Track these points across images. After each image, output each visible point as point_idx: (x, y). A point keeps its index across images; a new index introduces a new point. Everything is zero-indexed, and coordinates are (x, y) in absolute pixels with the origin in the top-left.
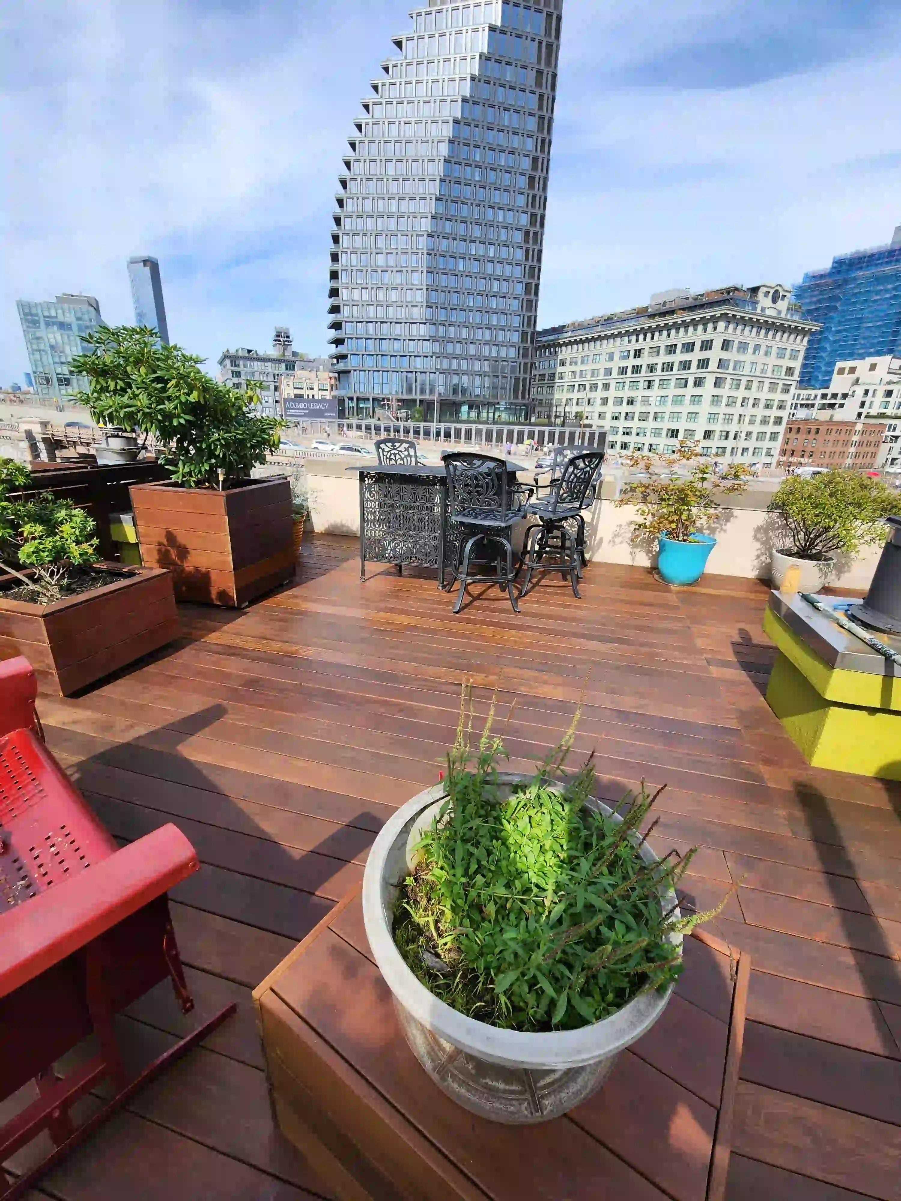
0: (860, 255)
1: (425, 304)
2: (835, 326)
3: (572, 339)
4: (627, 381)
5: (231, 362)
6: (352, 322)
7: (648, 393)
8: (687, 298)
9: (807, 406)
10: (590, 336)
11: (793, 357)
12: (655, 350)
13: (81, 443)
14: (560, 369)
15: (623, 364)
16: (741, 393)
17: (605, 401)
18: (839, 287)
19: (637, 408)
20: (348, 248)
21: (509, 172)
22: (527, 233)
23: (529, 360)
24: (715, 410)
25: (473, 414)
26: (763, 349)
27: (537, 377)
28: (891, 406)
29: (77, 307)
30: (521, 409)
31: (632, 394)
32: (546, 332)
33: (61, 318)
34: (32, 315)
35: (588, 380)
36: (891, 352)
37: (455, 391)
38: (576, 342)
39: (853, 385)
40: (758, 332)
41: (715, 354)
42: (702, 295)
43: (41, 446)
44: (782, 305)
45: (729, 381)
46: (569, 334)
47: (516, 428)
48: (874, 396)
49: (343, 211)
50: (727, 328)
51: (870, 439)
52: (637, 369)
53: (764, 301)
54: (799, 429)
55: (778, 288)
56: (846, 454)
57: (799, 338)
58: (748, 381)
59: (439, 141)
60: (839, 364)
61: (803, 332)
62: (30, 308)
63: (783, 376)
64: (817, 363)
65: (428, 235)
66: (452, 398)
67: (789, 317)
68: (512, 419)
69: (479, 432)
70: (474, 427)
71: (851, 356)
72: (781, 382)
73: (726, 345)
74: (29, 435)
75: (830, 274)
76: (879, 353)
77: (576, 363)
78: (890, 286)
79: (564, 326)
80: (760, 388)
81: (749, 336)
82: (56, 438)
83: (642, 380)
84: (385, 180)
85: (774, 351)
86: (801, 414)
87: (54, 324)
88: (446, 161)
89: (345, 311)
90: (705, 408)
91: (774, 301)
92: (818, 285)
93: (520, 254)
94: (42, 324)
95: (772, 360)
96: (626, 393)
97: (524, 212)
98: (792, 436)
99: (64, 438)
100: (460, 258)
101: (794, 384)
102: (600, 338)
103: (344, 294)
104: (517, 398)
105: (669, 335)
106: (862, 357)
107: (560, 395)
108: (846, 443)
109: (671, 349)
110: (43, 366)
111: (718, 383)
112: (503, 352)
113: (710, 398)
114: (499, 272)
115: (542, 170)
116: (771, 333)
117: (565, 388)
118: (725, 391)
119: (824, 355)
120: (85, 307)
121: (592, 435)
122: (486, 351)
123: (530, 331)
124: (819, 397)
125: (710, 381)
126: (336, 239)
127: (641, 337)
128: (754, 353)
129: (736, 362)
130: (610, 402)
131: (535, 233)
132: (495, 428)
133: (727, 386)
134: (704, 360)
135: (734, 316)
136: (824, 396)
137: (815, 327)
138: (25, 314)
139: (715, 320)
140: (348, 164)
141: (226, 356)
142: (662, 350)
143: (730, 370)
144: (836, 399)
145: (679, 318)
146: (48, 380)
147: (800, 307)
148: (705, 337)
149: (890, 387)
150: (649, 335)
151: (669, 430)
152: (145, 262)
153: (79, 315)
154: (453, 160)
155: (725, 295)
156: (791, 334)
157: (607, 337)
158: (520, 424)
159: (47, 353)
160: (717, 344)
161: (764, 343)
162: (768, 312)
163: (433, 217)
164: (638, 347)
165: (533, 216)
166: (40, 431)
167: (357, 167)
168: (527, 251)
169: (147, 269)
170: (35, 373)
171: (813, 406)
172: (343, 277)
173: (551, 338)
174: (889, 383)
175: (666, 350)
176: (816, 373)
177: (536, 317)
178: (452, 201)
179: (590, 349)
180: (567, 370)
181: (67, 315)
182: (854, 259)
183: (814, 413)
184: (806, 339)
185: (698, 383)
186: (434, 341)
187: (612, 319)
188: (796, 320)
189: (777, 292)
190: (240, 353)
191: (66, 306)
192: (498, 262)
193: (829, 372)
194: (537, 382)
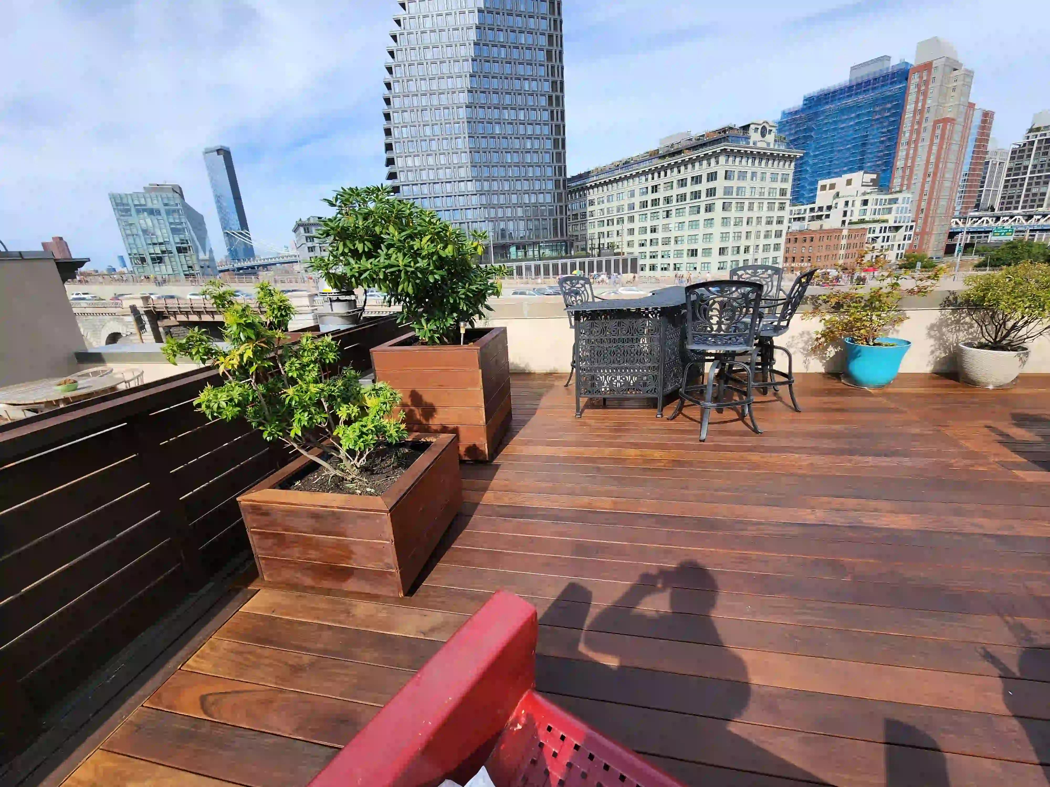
0: (826, 92)
1: (469, 164)
2: (813, 151)
3: (598, 182)
4: (648, 213)
5: (305, 229)
6: (408, 185)
7: (666, 221)
8: (690, 140)
9: (799, 219)
10: (612, 179)
11: (784, 180)
12: (669, 184)
13: (181, 312)
14: (590, 209)
15: (644, 198)
16: (746, 214)
17: (631, 231)
18: (810, 120)
19: (660, 235)
20: (399, 123)
21: (530, 49)
22: (550, 97)
23: (563, 204)
24: (725, 230)
25: (521, 254)
26: (759, 175)
27: (571, 217)
28: (868, 213)
29: (164, 195)
30: (561, 246)
31: (655, 223)
32: (574, 179)
33: (150, 205)
34: (123, 205)
35: (615, 215)
36: (860, 168)
37: (503, 236)
38: (601, 185)
39: (834, 198)
40: (753, 163)
41: (720, 184)
42: (703, 136)
43: (145, 318)
44: (770, 138)
45: (734, 205)
46: (595, 178)
47: (560, 262)
48: (853, 205)
49: (391, 93)
50: (727, 161)
51: (855, 242)
52: (655, 202)
53: (755, 136)
54: (796, 239)
55: (765, 124)
56: (838, 257)
57: (787, 164)
58: (750, 203)
59: (468, 28)
60: (821, 183)
61: (790, 159)
62: (121, 199)
63: (778, 197)
64: (802, 183)
65: (467, 107)
66: (501, 241)
67: (776, 147)
68: (555, 254)
69: (528, 268)
70: (523, 264)
71: (829, 175)
72: (777, 202)
73: (727, 176)
74: (134, 309)
75: (802, 110)
76: (851, 171)
77: (603, 202)
78: (853, 115)
79: (589, 172)
80: (760, 208)
81: (746, 165)
82: (158, 310)
83: (661, 211)
84: (425, 64)
85: (768, 175)
86: (796, 226)
87: (144, 210)
88: (475, 44)
89: (402, 177)
90: (717, 229)
91: (763, 135)
92: (794, 120)
93: (546, 116)
94: (133, 212)
95: (768, 184)
96: (648, 224)
97: (545, 80)
98: (791, 245)
99: (164, 310)
100: (496, 123)
101: (788, 202)
102: (621, 179)
103: (399, 162)
104: (557, 236)
105: (679, 172)
106: (839, 175)
107: (593, 230)
108: (837, 247)
109: (682, 183)
110: (137, 248)
111: (725, 207)
112: (541, 198)
113: (721, 221)
114: (529, 132)
115: (557, 45)
116: (764, 162)
117: (596, 223)
118: (733, 214)
119: (807, 176)
120: (171, 194)
121: (625, 261)
122: (526, 199)
123: (561, 179)
124: (808, 211)
125: (719, 205)
126: (387, 117)
127: (656, 175)
128: (752, 179)
129: (738, 188)
130: (636, 232)
131: (557, 98)
132: (541, 263)
133: (734, 209)
134: (711, 189)
135: (732, 150)
136: (812, 210)
137: (799, 154)
138: (117, 204)
139: (716, 155)
140: (392, 53)
141: (300, 225)
142: (675, 185)
143: (734, 195)
144: (822, 211)
145: (686, 156)
146: (143, 260)
147: (785, 139)
148: (710, 171)
149: (866, 197)
150: (662, 173)
151: (689, 250)
152: (219, 151)
153: (166, 201)
154: (482, 43)
155: (723, 134)
156: (780, 161)
157: (626, 178)
158: (562, 258)
159: (140, 237)
160: (721, 175)
161: (759, 170)
162: (759, 145)
163: (469, 91)
164: (654, 184)
165: (554, 83)
166: (142, 305)
167: (399, 56)
168: (552, 112)
169: (221, 157)
170: (130, 254)
171: (804, 219)
172: (397, 149)
173: (578, 183)
174: (864, 194)
175: (678, 184)
176: (802, 192)
177: (565, 167)
178: (484, 77)
179: (613, 189)
180: (596, 208)
181: (155, 202)
182: (821, 95)
183: (805, 224)
184: (793, 164)
185: (709, 208)
186: (481, 195)
187: (629, 162)
188: (782, 149)
189: (764, 128)
190: (312, 221)
191: (153, 194)
192: (529, 124)
193: (812, 190)
194: (571, 221)
